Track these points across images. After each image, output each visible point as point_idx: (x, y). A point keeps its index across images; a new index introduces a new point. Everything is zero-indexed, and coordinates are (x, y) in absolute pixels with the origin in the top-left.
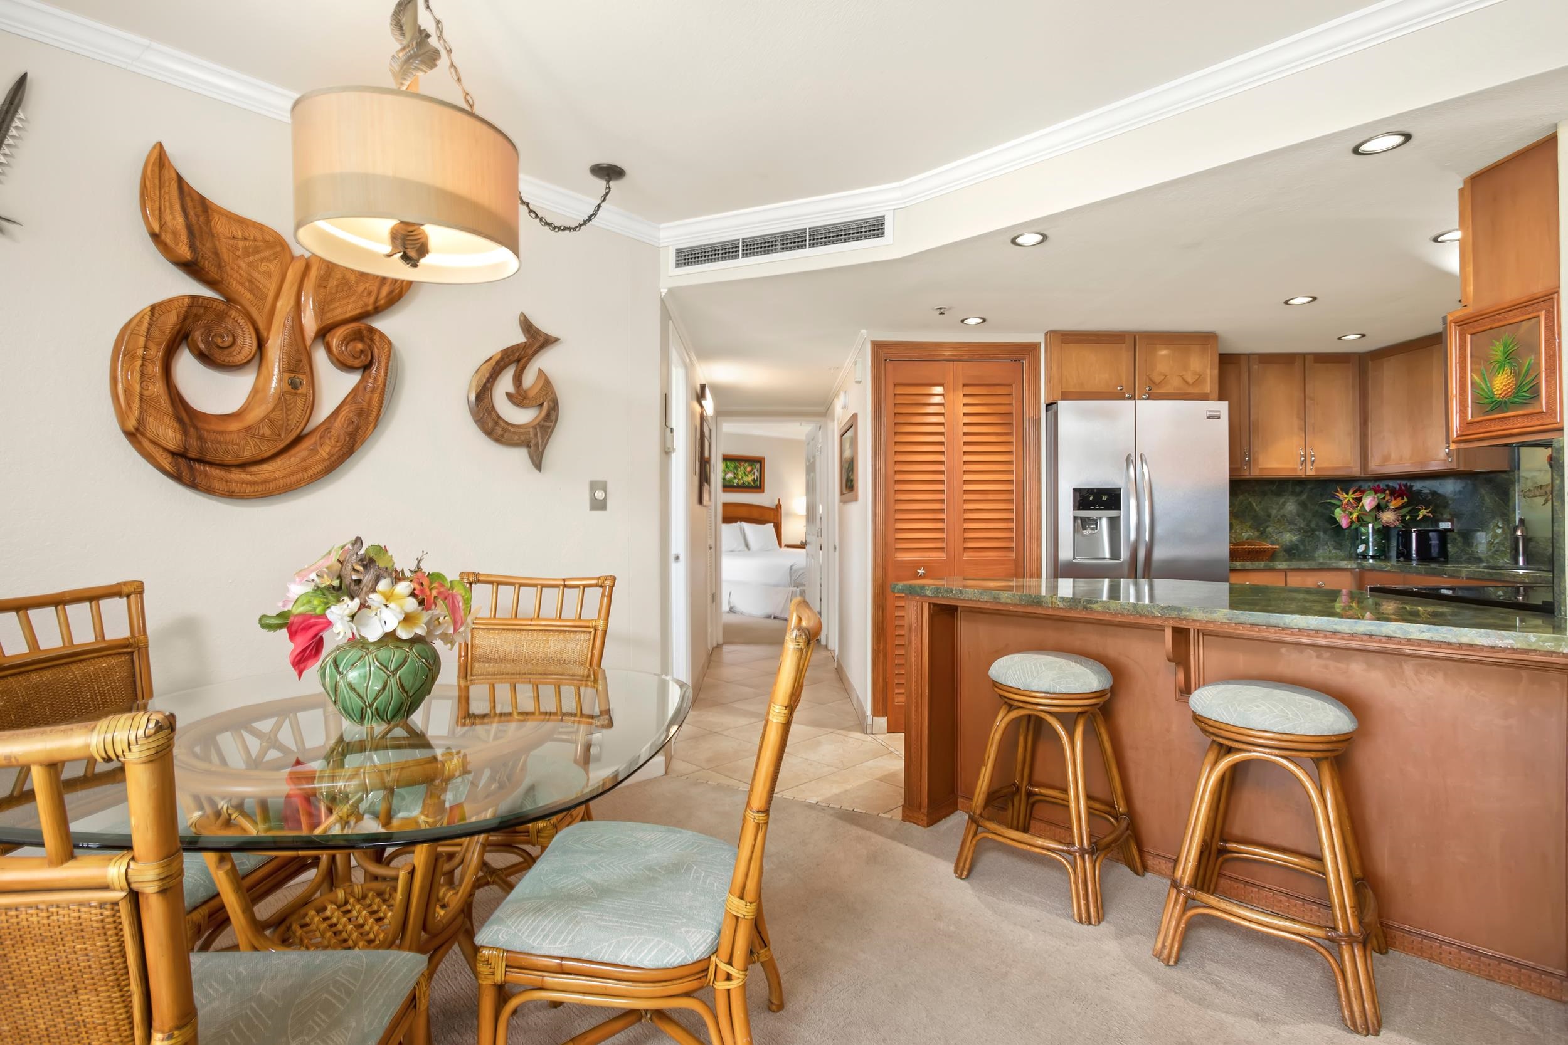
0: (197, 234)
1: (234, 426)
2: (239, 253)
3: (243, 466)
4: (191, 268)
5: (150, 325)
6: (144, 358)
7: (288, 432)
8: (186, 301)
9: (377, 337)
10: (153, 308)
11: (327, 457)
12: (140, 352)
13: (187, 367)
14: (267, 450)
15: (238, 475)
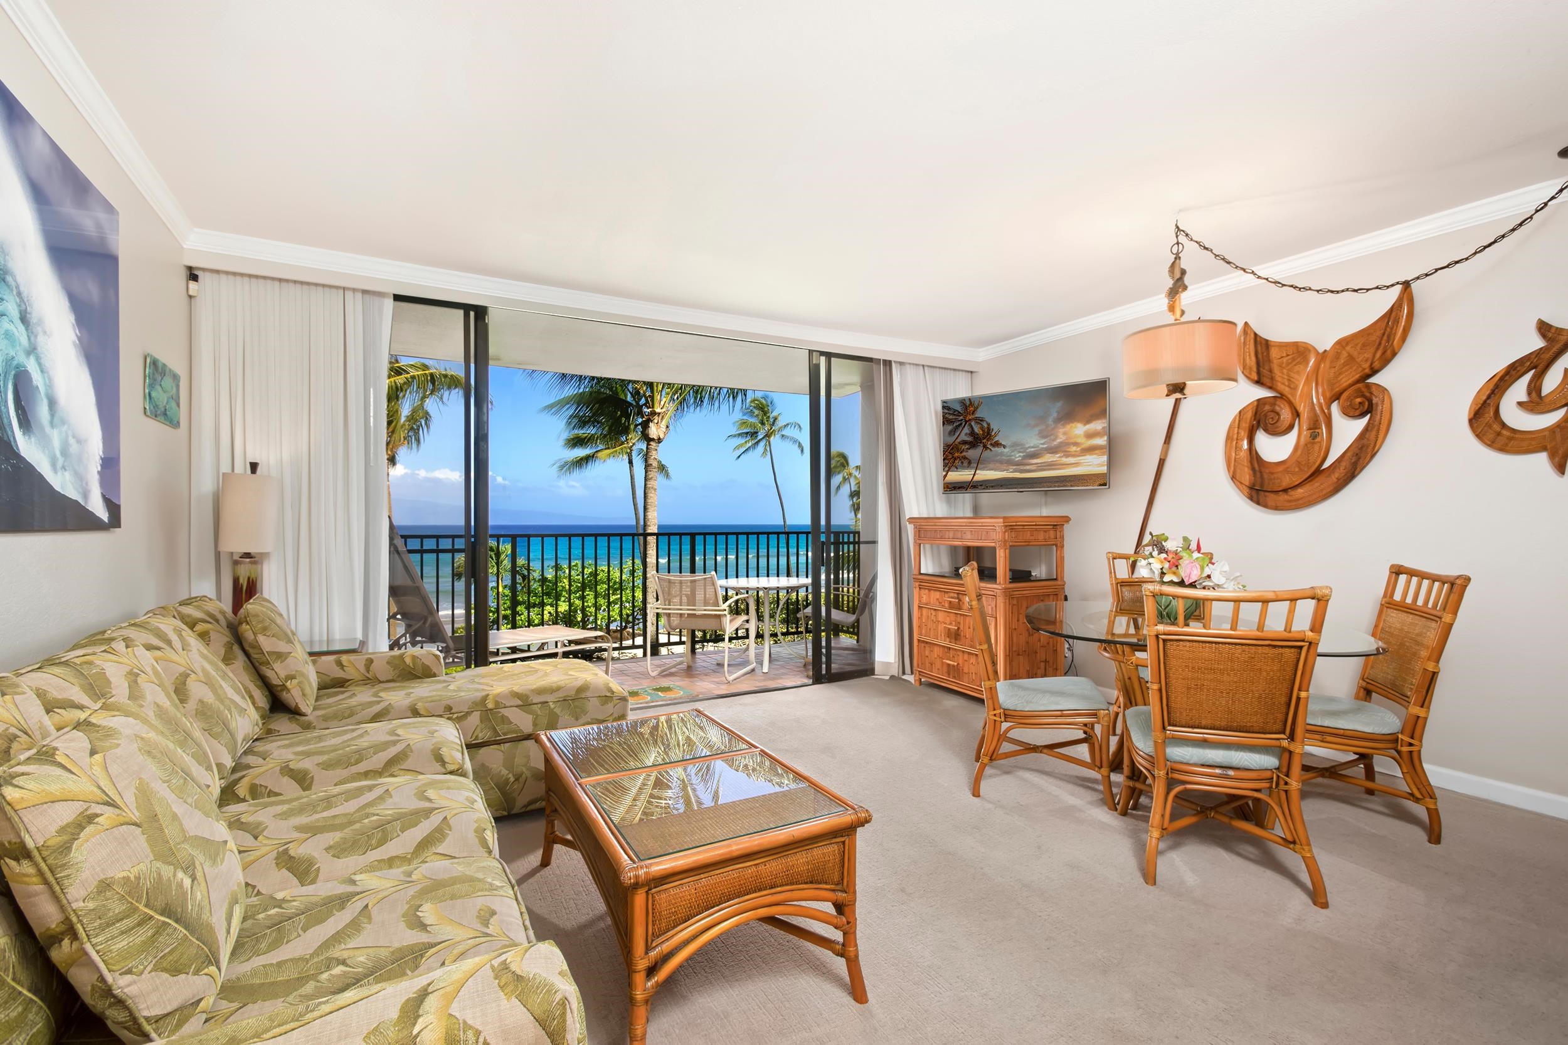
0: (1261, 364)
1: (1281, 469)
2: (1284, 365)
3: (1285, 491)
4: (1259, 382)
5: (1239, 421)
6: (1237, 439)
7: (1309, 468)
8: (1256, 403)
9: (1374, 389)
10: (1240, 412)
11: (1336, 480)
12: (1235, 436)
13: (1262, 439)
14: (1297, 480)
15: (1283, 497)
